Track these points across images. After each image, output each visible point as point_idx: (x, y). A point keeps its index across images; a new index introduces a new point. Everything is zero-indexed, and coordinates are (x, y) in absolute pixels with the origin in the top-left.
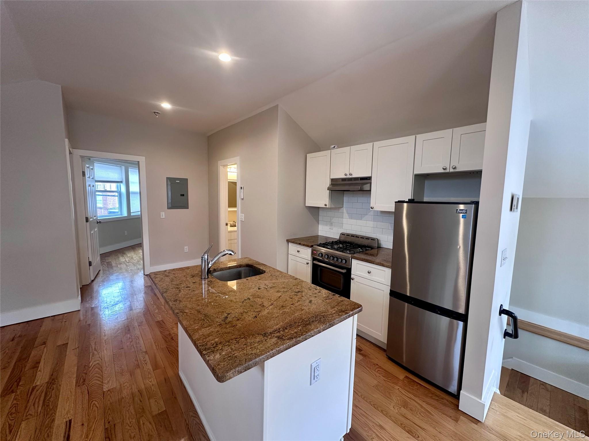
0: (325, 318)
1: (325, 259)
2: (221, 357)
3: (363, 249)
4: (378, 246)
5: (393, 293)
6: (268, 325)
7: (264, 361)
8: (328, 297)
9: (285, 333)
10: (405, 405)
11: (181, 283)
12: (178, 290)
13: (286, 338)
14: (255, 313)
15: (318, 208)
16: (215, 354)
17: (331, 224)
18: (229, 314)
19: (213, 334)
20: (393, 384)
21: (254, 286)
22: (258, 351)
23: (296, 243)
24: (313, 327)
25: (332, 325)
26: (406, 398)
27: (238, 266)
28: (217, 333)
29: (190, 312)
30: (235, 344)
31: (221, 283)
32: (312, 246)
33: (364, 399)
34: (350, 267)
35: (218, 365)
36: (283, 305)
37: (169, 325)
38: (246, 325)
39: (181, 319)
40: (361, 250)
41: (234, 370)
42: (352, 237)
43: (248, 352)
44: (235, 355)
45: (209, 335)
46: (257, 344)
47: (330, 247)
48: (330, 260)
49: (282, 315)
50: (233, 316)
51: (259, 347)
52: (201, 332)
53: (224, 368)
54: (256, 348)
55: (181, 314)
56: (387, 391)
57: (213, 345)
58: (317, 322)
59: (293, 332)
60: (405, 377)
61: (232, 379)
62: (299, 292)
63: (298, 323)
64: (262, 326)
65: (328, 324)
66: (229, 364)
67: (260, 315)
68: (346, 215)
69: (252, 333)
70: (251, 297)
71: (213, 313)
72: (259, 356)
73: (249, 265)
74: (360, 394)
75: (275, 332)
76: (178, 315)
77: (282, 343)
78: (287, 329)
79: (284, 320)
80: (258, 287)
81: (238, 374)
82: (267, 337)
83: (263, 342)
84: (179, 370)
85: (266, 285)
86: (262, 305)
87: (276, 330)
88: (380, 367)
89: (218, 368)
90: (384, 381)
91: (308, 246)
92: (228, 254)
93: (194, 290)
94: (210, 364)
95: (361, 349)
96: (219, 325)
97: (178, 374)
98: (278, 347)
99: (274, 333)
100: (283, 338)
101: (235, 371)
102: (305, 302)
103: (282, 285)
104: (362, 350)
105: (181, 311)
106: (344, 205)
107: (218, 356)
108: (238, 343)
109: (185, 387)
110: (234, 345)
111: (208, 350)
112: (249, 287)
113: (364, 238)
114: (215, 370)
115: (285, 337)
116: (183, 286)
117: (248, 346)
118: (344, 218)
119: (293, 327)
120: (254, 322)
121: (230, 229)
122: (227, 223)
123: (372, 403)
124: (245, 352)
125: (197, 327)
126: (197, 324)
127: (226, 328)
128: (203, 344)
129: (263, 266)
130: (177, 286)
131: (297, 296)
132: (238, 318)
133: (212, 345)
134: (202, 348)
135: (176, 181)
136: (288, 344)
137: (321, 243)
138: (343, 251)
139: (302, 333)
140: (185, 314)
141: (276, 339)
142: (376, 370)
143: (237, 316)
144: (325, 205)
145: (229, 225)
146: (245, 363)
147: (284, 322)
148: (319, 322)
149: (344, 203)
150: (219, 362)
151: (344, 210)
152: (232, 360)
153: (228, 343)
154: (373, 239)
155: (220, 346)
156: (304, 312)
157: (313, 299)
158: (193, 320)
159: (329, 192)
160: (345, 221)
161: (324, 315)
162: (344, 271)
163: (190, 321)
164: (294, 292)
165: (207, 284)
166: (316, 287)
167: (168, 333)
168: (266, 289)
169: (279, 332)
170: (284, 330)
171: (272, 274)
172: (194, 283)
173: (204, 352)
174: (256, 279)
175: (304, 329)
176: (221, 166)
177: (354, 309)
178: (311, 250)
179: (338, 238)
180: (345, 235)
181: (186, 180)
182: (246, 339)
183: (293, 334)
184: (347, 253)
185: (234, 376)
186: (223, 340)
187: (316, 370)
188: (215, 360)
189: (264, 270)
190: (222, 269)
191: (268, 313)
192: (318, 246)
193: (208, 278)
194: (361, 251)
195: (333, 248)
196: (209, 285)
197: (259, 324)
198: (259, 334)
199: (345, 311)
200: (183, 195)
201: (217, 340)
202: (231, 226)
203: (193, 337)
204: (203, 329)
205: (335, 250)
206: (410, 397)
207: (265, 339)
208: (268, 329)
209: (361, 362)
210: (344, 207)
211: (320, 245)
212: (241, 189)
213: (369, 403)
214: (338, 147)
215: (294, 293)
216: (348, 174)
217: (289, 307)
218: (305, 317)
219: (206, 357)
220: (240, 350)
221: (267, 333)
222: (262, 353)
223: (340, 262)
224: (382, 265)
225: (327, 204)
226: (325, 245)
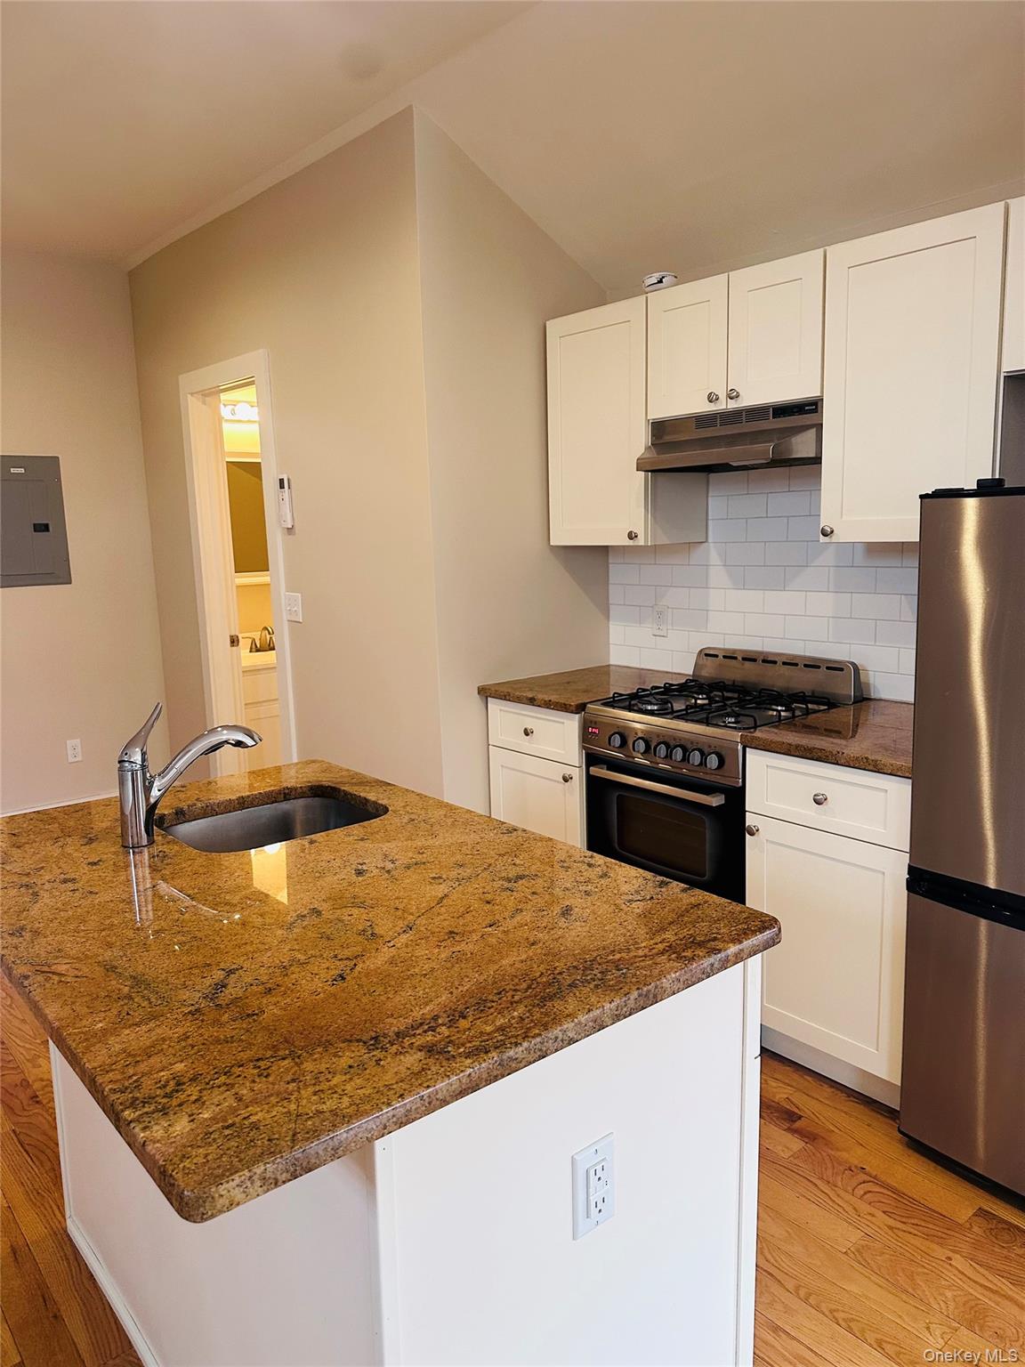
0: (624, 971)
1: (634, 754)
2: (197, 1128)
3: (793, 711)
4: (857, 694)
5: (921, 882)
6: (389, 1004)
7: (370, 1140)
8: (637, 892)
9: (458, 1032)
10: (974, 1318)
11: (42, 868)
12: (31, 891)
13: (462, 1050)
14: (338, 963)
15: (604, 550)
16: (172, 1117)
17: (660, 616)
18: (231, 972)
19: (165, 1046)
20: (928, 1243)
21: (338, 862)
22: (346, 1100)
23: (518, 700)
24: (572, 1004)
25: (651, 996)
26: (977, 1292)
27: (279, 792)
28: (183, 1044)
29: (76, 972)
30: (254, 1081)
31: (201, 859)
32: (580, 708)
33: (806, 1301)
34: (740, 784)
35: (184, 1156)
36: (456, 930)
37: (21, 1050)
38: (301, 1009)
39: (37, 998)
40: (783, 714)
41: (246, 1172)
42: (747, 664)
43: (304, 1107)
44: (253, 1119)
45: (148, 1051)
46: (344, 1078)
47: (656, 708)
48: (659, 760)
49: (449, 965)
50: (249, 980)
51: (348, 1087)
52: (117, 1043)
53: (206, 1168)
54: (336, 1092)
55: (40, 978)
56: (903, 1270)
57: (165, 1086)
58: (592, 986)
59: (489, 1029)
60: (975, 1215)
61: (240, 1207)
62: (521, 877)
63: (511, 993)
64: (364, 1010)
65: (635, 994)
66: (228, 1152)
67: (358, 968)
68: (718, 575)
69: (324, 1039)
70: (324, 907)
71: (167, 972)
72: (347, 1119)
73: (322, 786)
74: (790, 1285)
75: (418, 1032)
76: (26, 983)
77: (443, 1069)
78: (464, 1017)
79: (456, 983)
80: (353, 867)
81: (265, 1188)
82: (384, 1049)
83: (366, 1069)
84: (67, 1216)
85: (390, 858)
86: (370, 932)
87: (421, 1024)
88: (875, 1177)
89: (183, 1170)
90: (890, 1233)
91: (564, 708)
92: (226, 742)
93: (93, 889)
94: (148, 1154)
95: (796, 1111)
96: (189, 1012)
97: (65, 1230)
98: (425, 1085)
99: (414, 1035)
100: (449, 1052)
101: (251, 1177)
102: (545, 913)
103: (453, 854)
104: (800, 1117)
105: (38, 968)
106: (710, 534)
107: (181, 1126)
108: (266, 1077)
109: (91, 1277)
110: (248, 1084)
111: (144, 1106)
112: (319, 869)
113: (796, 665)
114: (171, 1175)
115: (459, 1048)
116: (47, 878)
117: (306, 1086)
119: (492, 1010)
120: (334, 995)
121: (248, 658)
122: (233, 634)
123: (840, 1315)
124: (293, 1107)
125: (101, 1025)
126: (103, 1015)
127: (216, 1022)
128: (126, 1084)
129: (381, 790)
130: (25, 880)
131: (515, 893)
132: (268, 986)
133: (160, 1088)
134: (123, 1097)
135: (22, 471)
136: (468, 1073)
137: (621, 695)
138: (707, 718)
139: (529, 1029)
140: (56, 978)
141: (420, 1055)
142: (860, 1192)
143: (264, 979)
144: (632, 536)
145: (245, 645)
146: (292, 1148)
147: (454, 990)
148: (597, 986)
149: (710, 522)
150: (185, 1146)
151: (713, 553)
152: (239, 1137)
153: (223, 1078)
154: (835, 667)
155: (192, 1091)
156: (539, 951)
157: (576, 902)
158: (85, 999)
159: (646, 479)
160: (715, 597)
161: (619, 960)
162: (716, 801)
163: (73, 1003)
164: (501, 878)
165: (150, 866)
166: (592, 857)
167: (17, 1079)
168: (388, 872)
169: (433, 1029)
170: (452, 1023)
171: (413, 817)
172: (95, 864)
173: (127, 1113)
174: (346, 839)
175: (537, 1016)
176: (192, 394)
177: (745, 933)
178: (577, 724)
179: (691, 673)
180: (716, 656)
181: (54, 462)
182: (297, 1060)
183: (488, 1034)
184: (726, 726)
185: (248, 1196)
186: (202, 1069)
187: (593, 1179)
188: (173, 1140)
189: (384, 802)
190: (209, 811)
191: (392, 962)
192: (606, 704)
193: (151, 842)
194: (786, 718)
195: (670, 710)
196: (153, 869)
197: (352, 1003)
198: (350, 1041)
199: (709, 941)
200: (46, 528)
201: (180, 1067)
202: (256, 649)
203: (85, 1060)
204: (127, 1032)
205: (678, 717)
206: (995, 1288)
207: (374, 1059)
208: (388, 1020)
209: (796, 1162)
210: (710, 540)
211: (613, 702)
212: (282, 486)
213: (827, 1313)
214: (679, 280)
215: (501, 882)
216: (723, 396)
217: (480, 934)
218: (542, 968)
219: (137, 1130)
220: (273, 1100)
221: (385, 1036)
222: (363, 1108)
223: (697, 762)
224: (871, 767)
225: (639, 529)
226: (633, 701)
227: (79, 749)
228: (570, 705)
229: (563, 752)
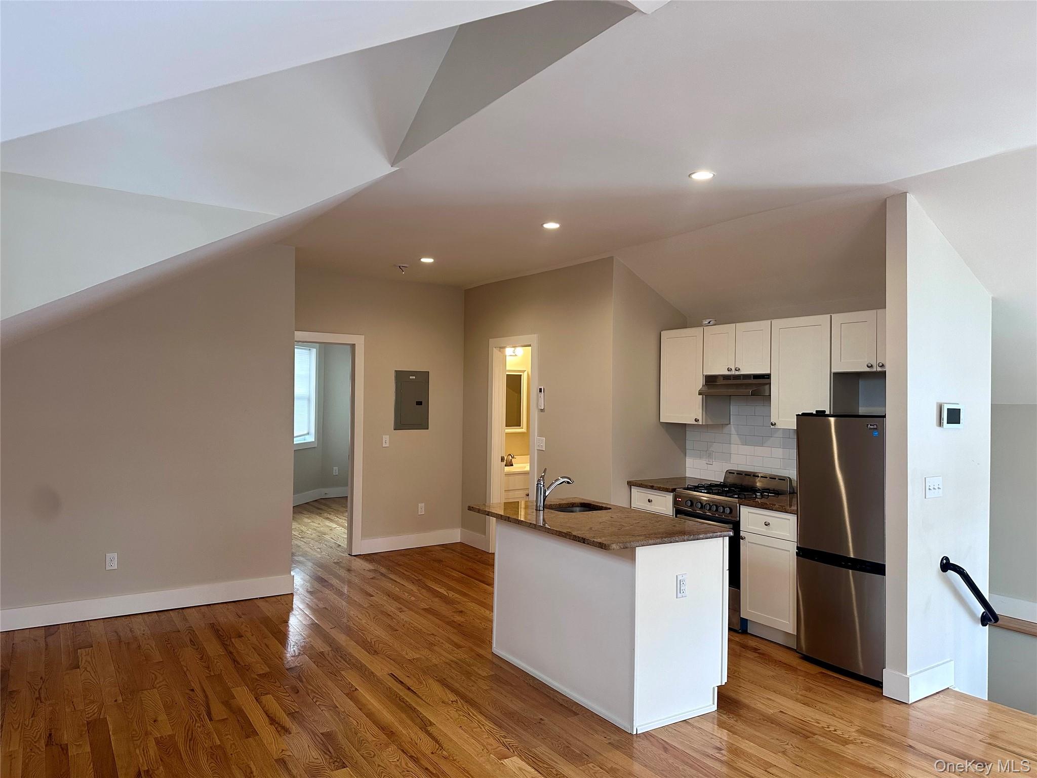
1: (696, 509)
4: (790, 490)
5: (801, 552)
15: (684, 426)
17: (710, 456)
23: (646, 487)
32: (673, 490)
34: (738, 519)
42: (747, 477)
47: (707, 491)
48: (706, 511)
60: (818, 673)
68: (735, 438)
91: (666, 490)
106: (731, 421)
113: (766, 477)
118: (732, 442)
122: (503, 455)
129: (606, 505)
135: (414, 377)
137: (693, 486)
138: (727, 495)
144: (696, 420)
149: (731, 416)
151: (732, 429)
154: (782, 479)
159: (703, 398)
160: (734, 448)
171: (621, 510)
176: (495, 347)
178: (672, 497)
179: (723, 480)
180: (734, 473)
181: (427, 374)
184: (733, 497)
189: (609, 507)
192: (684, 489)
200: (420, 403)
210: (731, 423)
211: (688, 489)
212: (540, 391)
214: (716, 324)
216: (733, 369)
223: (721, 511)
224: (784, 511)
225: (700, 418)
226: (696, 488)
227: (423, 509)
228: (669, 489)
229: (665, 509)
